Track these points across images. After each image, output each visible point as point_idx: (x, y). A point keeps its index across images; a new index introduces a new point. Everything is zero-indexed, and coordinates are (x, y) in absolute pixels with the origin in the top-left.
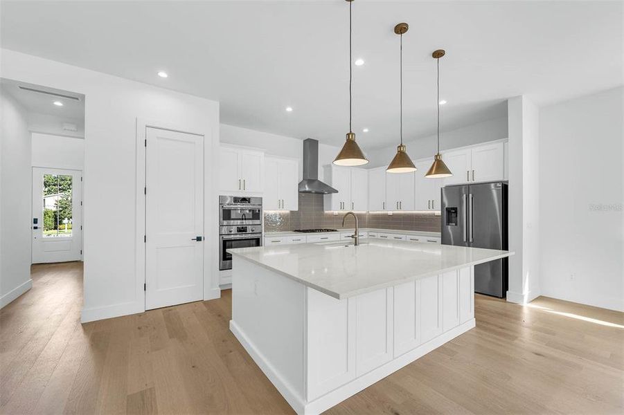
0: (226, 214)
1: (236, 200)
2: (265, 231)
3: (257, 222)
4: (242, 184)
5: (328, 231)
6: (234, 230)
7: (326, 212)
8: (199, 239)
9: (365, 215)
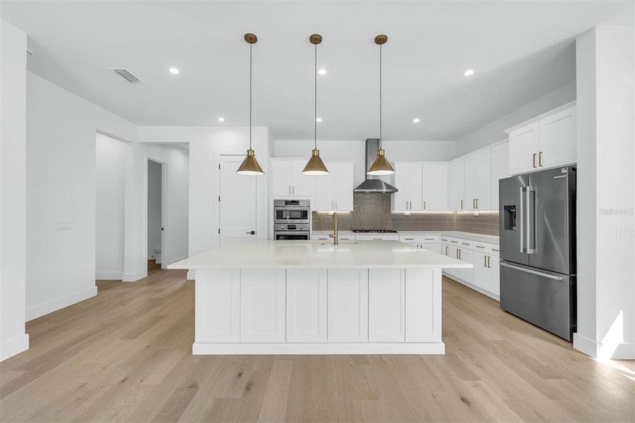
0: (279, 215)
1: (287, 203)
2: (313, 230)
3: (304, 221)
4: (292, 190)
5: (385, 231)
6: (285, 227)
7: (393, 212)
8: (253, 233)
9: (453, 215)
